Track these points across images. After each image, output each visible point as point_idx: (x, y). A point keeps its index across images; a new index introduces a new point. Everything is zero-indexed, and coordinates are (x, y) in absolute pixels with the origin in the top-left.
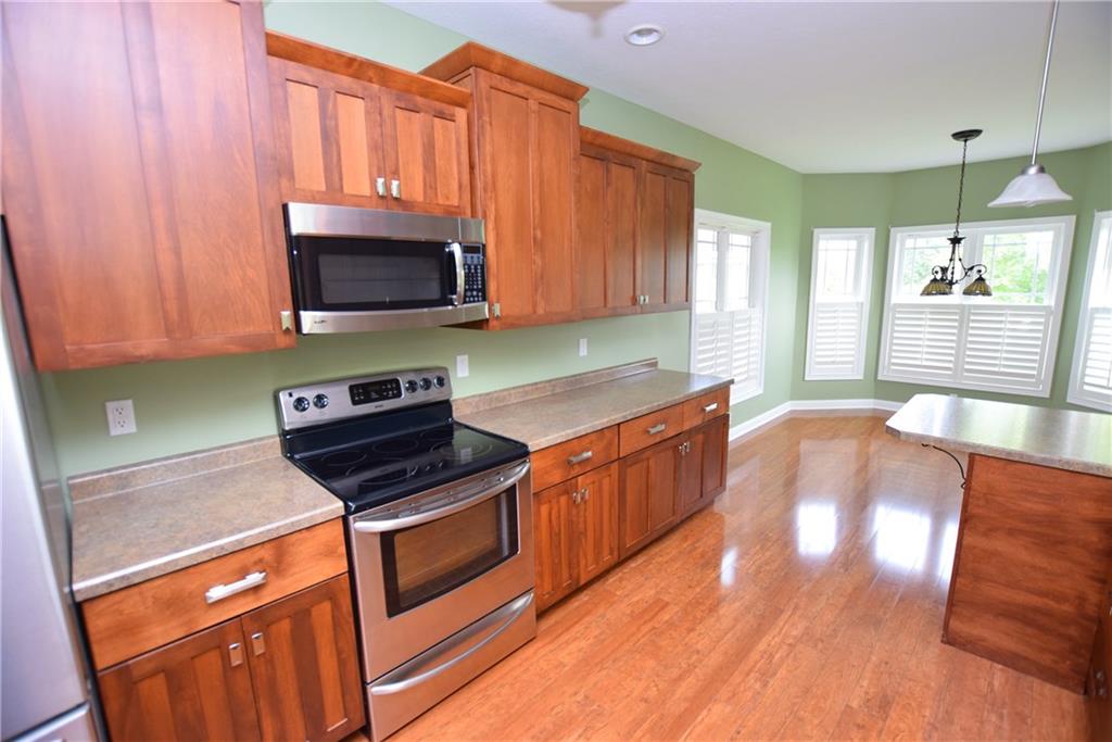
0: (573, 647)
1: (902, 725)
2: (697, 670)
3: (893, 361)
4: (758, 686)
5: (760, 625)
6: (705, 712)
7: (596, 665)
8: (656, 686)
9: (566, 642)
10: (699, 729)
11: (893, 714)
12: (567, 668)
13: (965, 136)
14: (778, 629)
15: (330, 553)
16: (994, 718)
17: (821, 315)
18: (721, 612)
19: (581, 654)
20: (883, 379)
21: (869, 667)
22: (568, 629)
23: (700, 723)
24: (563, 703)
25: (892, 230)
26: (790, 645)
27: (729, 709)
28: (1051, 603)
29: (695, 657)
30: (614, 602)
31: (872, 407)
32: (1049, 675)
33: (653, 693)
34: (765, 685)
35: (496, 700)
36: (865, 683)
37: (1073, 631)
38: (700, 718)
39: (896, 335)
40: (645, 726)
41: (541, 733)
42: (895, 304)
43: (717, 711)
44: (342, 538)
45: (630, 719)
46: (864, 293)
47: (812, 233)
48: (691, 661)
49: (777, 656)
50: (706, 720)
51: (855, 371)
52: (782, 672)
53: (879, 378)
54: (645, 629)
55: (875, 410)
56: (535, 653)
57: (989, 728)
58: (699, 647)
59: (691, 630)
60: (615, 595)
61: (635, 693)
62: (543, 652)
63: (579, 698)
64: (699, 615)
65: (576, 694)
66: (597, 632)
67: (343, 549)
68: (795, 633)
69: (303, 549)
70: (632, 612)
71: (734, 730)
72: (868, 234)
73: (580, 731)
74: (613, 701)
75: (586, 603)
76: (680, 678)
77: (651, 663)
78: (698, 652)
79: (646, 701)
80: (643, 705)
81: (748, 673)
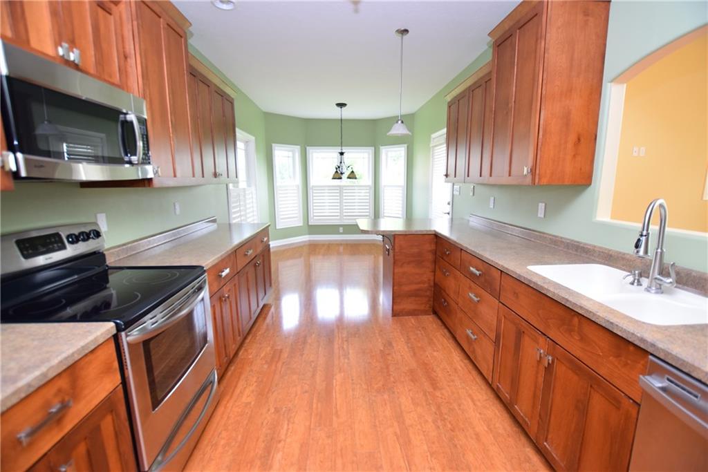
0: (247, 392)
1: (399, 347)
2: (318, 368)
3: (315, 214)
4: (346, 361)
5: (329, 339)
6: (335, 381)
7: (268, 393)
8: (305, 384)
9: (241, 392)
10: (338, 388)
11: (394, 345)
12: (253, 403)
13: (341, 105)
14: (337, 338)
15: (108, 370)
16: (419, 332)
17: (281, 192)
18: (309, 341)
19: (255, 393)
20: (313, 224)
21: (377, 334)
22: (236, 386)
23: (336, 385)
24: (266, 418)
25: (308, 148)
26: (346, 341)
27: (342, 374)
28: (422, 285)
29: (313, 364)
30: (252, 362)
31: (308, 239)
32: (425, 313)
33: (306, 387)
34: (349, 359)
35: (223, 442)
36: (380, 340)
37: (428, 293)
38: (334, 384)
39: (315, 201)
40: (315, 401)
41: (266, 436)
42: (313, 186)
43: (338, 377)
44: (115, 354)
45: (306, 402)
46: (298, 180)
47: (271, 146)
48: (313, 366)
49: (345, 347)
50: (338, 383)
51: (298, 222)
52: (351, 352)
53: (310, 224)
54: (280, 365)
55: (309, 241)
56: (225, 407)
57: (420, 335)
58: (312, 359)
59: (302, 355)
60: (249, 359)
61: (299, 392)
62: (230, 405)
63: (272, 410)
64: (301, 347)
65: (269, 410)
66: (255, 379)
67: (116, 364)
68: (344, 336)
69: (91, 371)
70: (266, 361)
71: (351, 381)
72: (297, 149)
73: (286, 422)
74: (290, 402)
75: (235, 370)
76: (313, 376)
77: (295, 377)
78: (313, 361)
79: (306, 392)
80: (306, 394)
81: (339, 358)
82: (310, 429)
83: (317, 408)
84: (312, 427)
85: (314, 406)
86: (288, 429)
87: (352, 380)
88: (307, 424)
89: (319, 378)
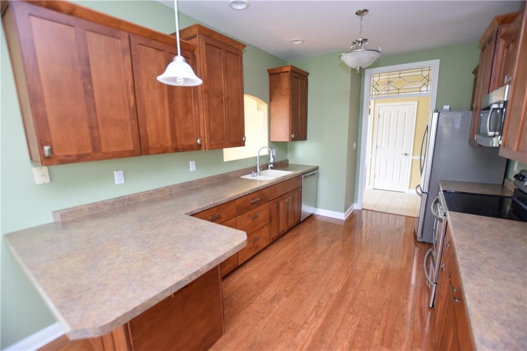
2: (348, 304)
4: (322, 301)
6: (340, 289)
8: (362, 296)
14: (312, 332)
26: (307, 323)
27: (332, 291)
29: (351, 310)
33: (362, 293)
34: (319, 301)
36: (277, 307)
40: (358, 283)
43: (336, 290)
45: (364, 285)
49: (313, 316)
52: (311, 308)
58: (352, 316)
59: (359, 326)
68: (303, 332)
73: (377, 279)
74: (374, 289)
76: (354, 300)
77: (370, 305)
78: (351, 313)
79: (362, 290)
80: (362, 289)
81: (326, 305)
82: (364, 272)
83: (358, 279)
84: (363, 273)
85: (359, 281)
86: (377, 276)
87: (327, 285)
88: (365, 275)
89: (350, 297)
